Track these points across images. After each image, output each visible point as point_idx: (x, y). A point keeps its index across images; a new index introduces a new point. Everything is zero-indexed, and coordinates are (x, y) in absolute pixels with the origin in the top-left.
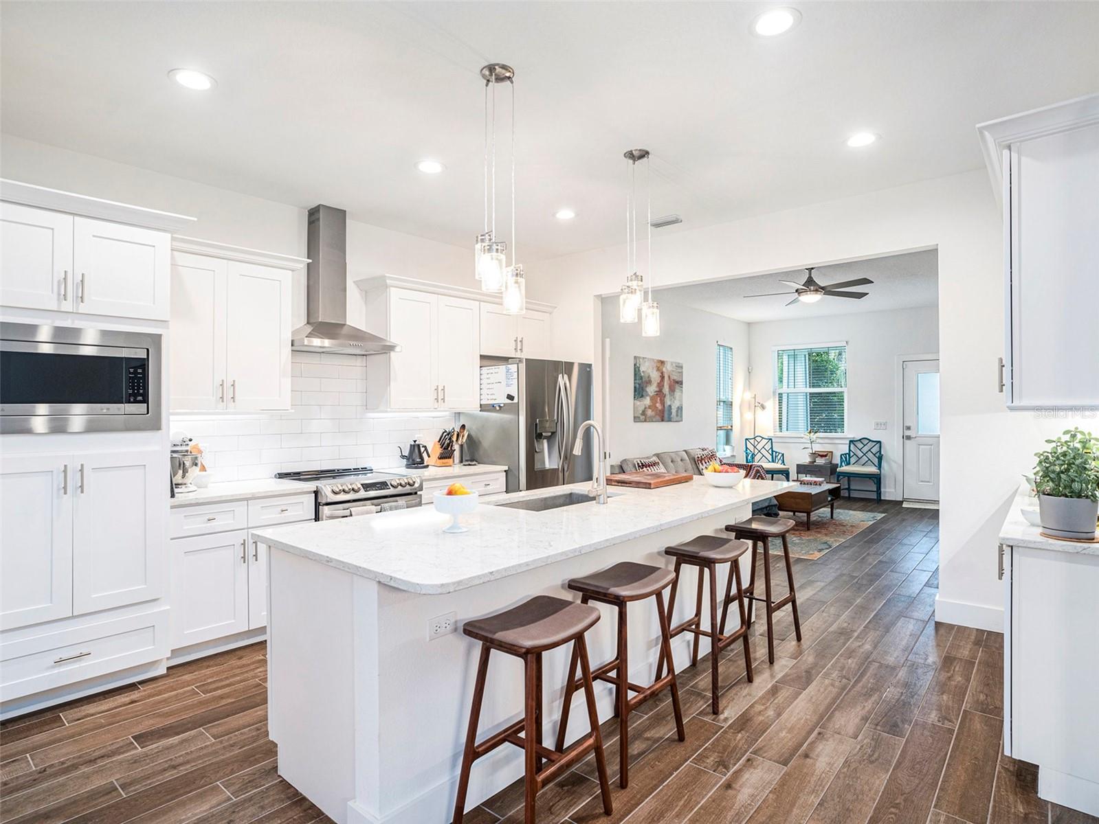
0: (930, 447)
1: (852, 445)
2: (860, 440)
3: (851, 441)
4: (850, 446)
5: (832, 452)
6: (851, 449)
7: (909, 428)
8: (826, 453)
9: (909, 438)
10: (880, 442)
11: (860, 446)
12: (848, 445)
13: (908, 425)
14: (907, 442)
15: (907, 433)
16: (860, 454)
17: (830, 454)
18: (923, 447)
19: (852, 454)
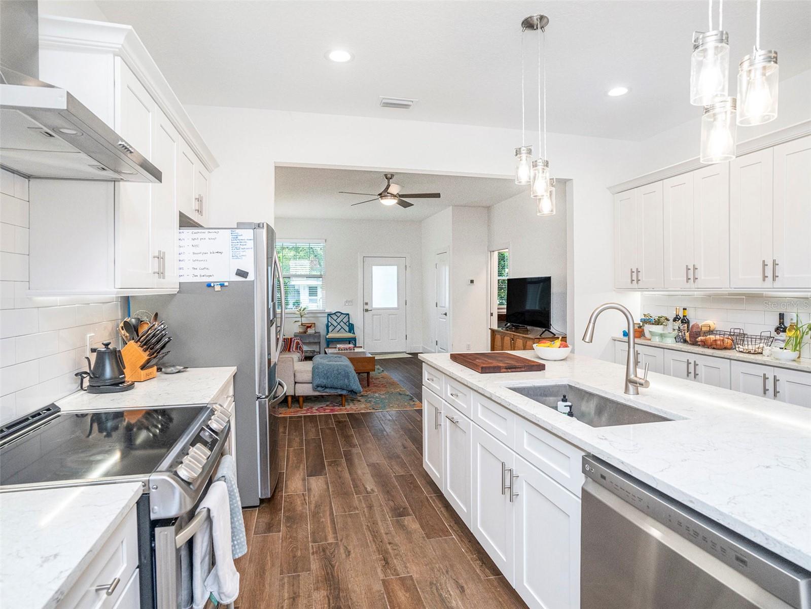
0: (379, 316)
1: (329, 318)
2: (335, 313)
3: (328, 315)
4: (328, 318)
5: (315, 324)
6: (329, 320)
7: (367, 304)
8: (310, 325)
9: (367, 310)
10: (348, 314)
11: (335, 317)
12: (327, 318)
13: (366, 302)
14: (366, 313)
15: (366, 307)
16: (335, 324)
17: (313, 325)
18: (376, 316)
19: (330, 324)
